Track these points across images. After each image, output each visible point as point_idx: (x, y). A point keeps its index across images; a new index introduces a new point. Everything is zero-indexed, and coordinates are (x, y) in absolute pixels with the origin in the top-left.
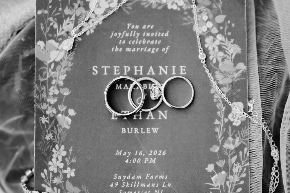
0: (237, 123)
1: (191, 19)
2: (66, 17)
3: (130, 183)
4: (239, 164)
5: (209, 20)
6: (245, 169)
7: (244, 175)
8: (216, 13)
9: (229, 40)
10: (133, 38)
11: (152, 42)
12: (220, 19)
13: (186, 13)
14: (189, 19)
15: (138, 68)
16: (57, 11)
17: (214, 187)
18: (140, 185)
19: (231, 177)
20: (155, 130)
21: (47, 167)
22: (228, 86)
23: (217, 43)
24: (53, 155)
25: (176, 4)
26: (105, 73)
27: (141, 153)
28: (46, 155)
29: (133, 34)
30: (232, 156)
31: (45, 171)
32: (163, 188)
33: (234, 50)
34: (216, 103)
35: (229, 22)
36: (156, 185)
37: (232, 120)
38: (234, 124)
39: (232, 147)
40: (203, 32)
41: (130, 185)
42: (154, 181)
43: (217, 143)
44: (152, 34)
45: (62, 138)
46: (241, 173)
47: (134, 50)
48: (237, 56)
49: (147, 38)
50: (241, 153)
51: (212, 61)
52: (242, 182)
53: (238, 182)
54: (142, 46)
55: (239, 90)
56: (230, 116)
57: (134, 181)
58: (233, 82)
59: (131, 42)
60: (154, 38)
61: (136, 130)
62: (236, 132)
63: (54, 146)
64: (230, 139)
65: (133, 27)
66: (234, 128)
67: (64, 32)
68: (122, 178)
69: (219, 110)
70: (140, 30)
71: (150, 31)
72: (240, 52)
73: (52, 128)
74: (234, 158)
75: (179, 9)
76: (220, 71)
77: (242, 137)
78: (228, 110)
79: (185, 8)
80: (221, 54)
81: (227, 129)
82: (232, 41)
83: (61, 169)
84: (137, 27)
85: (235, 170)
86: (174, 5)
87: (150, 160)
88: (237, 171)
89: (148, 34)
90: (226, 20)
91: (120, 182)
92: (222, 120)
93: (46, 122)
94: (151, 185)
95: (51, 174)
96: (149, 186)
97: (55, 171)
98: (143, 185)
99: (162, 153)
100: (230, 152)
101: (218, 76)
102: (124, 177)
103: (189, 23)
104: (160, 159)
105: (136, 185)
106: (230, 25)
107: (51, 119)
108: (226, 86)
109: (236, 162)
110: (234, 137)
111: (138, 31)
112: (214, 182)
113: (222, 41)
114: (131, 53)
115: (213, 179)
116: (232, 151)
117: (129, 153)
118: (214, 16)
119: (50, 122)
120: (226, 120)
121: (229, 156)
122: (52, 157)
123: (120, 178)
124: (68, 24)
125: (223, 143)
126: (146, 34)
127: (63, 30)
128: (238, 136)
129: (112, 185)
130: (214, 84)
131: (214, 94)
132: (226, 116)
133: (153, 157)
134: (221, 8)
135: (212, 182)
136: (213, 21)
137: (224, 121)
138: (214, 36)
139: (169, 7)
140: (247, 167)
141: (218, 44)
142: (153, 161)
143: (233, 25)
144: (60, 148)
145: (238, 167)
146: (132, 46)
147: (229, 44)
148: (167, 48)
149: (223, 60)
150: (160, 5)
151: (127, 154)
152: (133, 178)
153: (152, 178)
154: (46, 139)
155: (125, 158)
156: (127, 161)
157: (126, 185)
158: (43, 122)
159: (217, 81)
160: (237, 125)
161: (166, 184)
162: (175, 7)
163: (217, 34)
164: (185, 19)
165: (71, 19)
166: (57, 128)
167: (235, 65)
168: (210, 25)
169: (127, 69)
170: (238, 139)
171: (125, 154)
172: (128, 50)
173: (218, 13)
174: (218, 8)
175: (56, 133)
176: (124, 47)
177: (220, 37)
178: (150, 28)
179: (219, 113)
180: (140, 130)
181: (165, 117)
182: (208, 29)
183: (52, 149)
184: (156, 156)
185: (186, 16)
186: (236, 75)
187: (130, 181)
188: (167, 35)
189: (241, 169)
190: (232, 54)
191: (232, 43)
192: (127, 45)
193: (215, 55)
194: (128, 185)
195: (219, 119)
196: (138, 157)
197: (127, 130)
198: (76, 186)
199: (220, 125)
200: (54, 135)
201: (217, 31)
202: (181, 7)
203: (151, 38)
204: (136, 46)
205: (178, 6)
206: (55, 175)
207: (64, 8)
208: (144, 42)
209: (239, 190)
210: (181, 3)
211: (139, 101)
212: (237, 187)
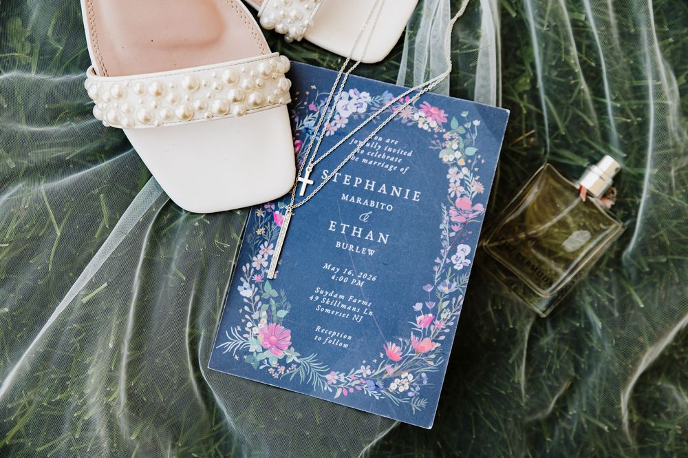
0: (459, 267)
1: (440, 144)
2: (310, 112)
3: (331, 301)
4: (449, 310)
5: (458, 149)
6: (454, 318)
7: (452, 323)
8: (467, 144)
9: (474, 176)
10: (373, 150)
11: (392, 159)
12: (471, 151)
13: (436, 136)
14: (437, 143)
15: (370, 183)
16: (303, 104)
17: (416, 327)
18: (340, 305)
19: (437, 322)
20: (371, 252)
21: (250, 262)
22: (459, 225)
23: (461, 176)
24: (260, 252)
25: (428, 124)
26: (335, 180)
27: (349, 273)
28: (253, 249)
29: (374, 146)
30: (444, 301)
31: (248, 265)
32: (363, 315)
33: (477, 189)
34: (443, 240)
35: (479, 157)
36: (357, 310)
37: (454, 262)
38: (455, 267)
39: (447, 291)
40: (449, 161)
41: (330, 303)
42: (356, 305)
43: (432, 283)
44: (394, 151)
45: (273, 237)
46: (449, 321)
47: (371, 163)
48: (479, 194)
49: (388, 153)
50: (454, 299)
51: (450, 194)
52: (447, 331)
53: (443, 329)
54: (380, 160)
55: (470, 233)
56: (453, 258)
57: (335, 299)
58: (466, 222)
59: (370, 154)
60: (395, 155)
61: (351, 247)
62: (455, 276)
63: (263, 243)
64: (447, 281)
65: (376, 138)
66: (454, 271)
67: (303, 127)
68: (324, 293)
69: (443, 248)
70: (383, 144)
71: (393, 146)
72: (482, 192)
73: (266, 224)
74: (447, 303)
75: (430, 130)
76: (456, 207)
77: (460, 283)
78: (453, 251)
79: (436, 130)
80: (462, 189)
81: (447, 271)
82: (477, 178)
83: (264, 268)
84: (380, 139)
85: (443, 316)
86: (426, 124)
87: (357, 282)
88: (445, 318)
89: (390, 150)
90: (477, 153)
91: (321, 297)
92: (444, 260)
93: (261, 216)
94: (352, 308)
95: (253, 270)
96: (349, 308)
97: (258, 269)
98: (344, 306)
99: (371, 278)
100: (443, 295)
101: (453, 212)
102: (327, 293)
103: (436, 148)
104: (367, 283)
105: (337, 304)
106: (479, 160)
107: (268, 214)
108: (457, 225)
109: (446, 308)
110: (451, 281)
111: (380, 143)
112: (418, 323)
113: (466, 176)
114: (366, 165)
115: (418, 319)
116: (446, 295)
117: (338, 270)
118: (465, 147)
119: (266, 217)
120: (448, 261)
121: (441, 300)
122: (258, 253)
123: (322, 292)
124: (310, 120)
125: (438, 284)
126: (387, 149)
127: (303, 125)
128: (456, 281)
129: (311, 298)
130: (446, 218)
131: (443, 230)
132: (449, 256)
133: (362, 279)
134: (475, 140)
135: (416, 323)
136: (463, 152)
137: (445, 261)
138: (460, 168)
139: (420, 126)
140: (457, 316)
141: (462, 178)
142: (360, 284)
143: (483, 161)
144: (269, 245)
145: (447, 314)
146: (369, 158)
147: (473, 181)
148: (406, 169)
149: (462, 196)
150: (411, 121)
151: (336, 270)
152: (335, 296)
153: (355, 301)
154: (256, 233)
155: (332, 273)
156: (333, 277)
157: (326, 301)
158: (259, 215)
159: (450, 217)
160: (459, 269)
161: (368, 312)
162: (426, 127)
163: (463, 166)
164: (434, 142)
165: (314, 116)
166: (271, 224)
167: (473, 205)
168: (458, 155)
169: (359, 181)
170: (455, 284)
171: (333, 269)
172: (365, 161)
173: (470, 145)
174: (472, 139)
175: (269, 230)
176: (362, 157)
177: (465, 171)
178: (393, 143)
179: (442, 251)
180: (355, 249)
181: (385, 242)
182: (455, 159)
183: (260, 245)
184: (365, 280)
185: (436, 139)
186: (471, 216)
187: (332, 299)
188: (410, 154)
189: (449, 316)
190: (473, 192)
191: (476, 180)
192: (365, 156)
193: (455, 189)
194: (328, 302)
195: (441, 258)
196: (346, 275)
197: (341, 245)
198: (275, 289)
199: (440, 264)
200: (266, 230)
201: (464, 164)
202: (432, 129)
203: (391, 154)
204: (374, 159)
205: (429, 127)
206: (257, 272)
207: (309, 103)
208: (384, 157)
209: (442, 338)
210: (433, 124)
211: (363, 218)
212: (440, 334)
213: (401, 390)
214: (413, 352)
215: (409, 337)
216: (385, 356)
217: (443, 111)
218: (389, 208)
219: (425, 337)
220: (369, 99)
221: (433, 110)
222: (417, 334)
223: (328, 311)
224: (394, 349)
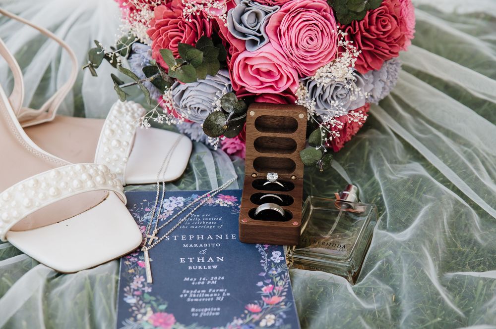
1: (238, 211)
2: (146, 212)
4: (282, 281)
6: (287, 283)
7: (287, 286)
10: (195, 221)
11: (210, 223)
13: (234, 208)
14: (236, 211)
15: (200, 236)
16: (140, 209)
17: (264, 293)
18: (204, 295)
19: (276, 288)
20: (215, 267)
21: (129, 286)
24: (134, 281)
25: (226, 203)
26: (175, 239)
27: (204, 279)
28: (128, 279)
29: (195, 219)
30: (276, 277)
32: (223, 296)
34: (260, 252)
36: (217, 295)
37: (273, 260)
38: (275, 262)
39: (275, 273)
41: (196, 296)
42: (216, 293)
43: (264, 271)
44: (210, 219)
45: (141, 273)
46: (284, 285)
47: (196, 227)
49: (206, 221)
50: (282, 275)
52: (286, 290)
53: (283, 290)
54: (202, 225)
55: (276, 246)
56: (272, 258)
59: (194, 223)
60: (211, 221)
61: (200, 267)
62: (278, 265)
63: (135, 276)
64: (274, 269)
65: (195, 216)
66: (275, 264)
67: (144, 220)
68: (190, 292)
70: (201, 217)
71: (208, 217)
73: (134, 267)
74: (278, 278)
77: (282, 268)
78: (270, 255)
79: (232, 205)
81: (271, 264)
83: (140, 288)
84: (198, 216)
85: (279, 284)
87: (211, 282)
88: (281, 284)
89: (207, 219)
91: (188, 294)
93: (129, 264)
94: (213, 295)
95: (132, 289)
96: (211, 295)
97: (136, 289)
98: (207, 295)
99: (221, 278)
100: (274, 275)
102: (192, 292)
103: (236, 213)
104: (219, 281)
105: (201, 295)
107: (133, 263)
109: (279, 280)
110: (276, 268)
111: (199, 218)
112: (264, 291)
114: (194, 229)
115: (263, 289)
116: (276, 275)
117: (195, 279)
119: (133, 265)
120: (269, 260)
121: (274, 277)
123: (188, 292)
125: (268, 271)
126: (205, 219)
128: (279, 267)
129: (182, 296)
131: (258, 248)
132: (269, 258)
133: (214, 280)
135: (262, 291)
137: (267, 261)
139: (221, 205)
140: (289, 282)
142: (214, 282)
144: (139, 277)
146: (195, 225)
148: (221, 226)
150: (214, 204)
151: (193, 280)
152: (199, 292)
153: (214, 291)
154: (129, 272)
155: (192, 282)
157: (192, 295)
158: (127, 264)
160: (278, 262)
161: (226, 294)
162: (225, 205)
164: (233, 211)
166: (138, 267)
169: (192, 237)
170: (279, 269)
171: (191, 280)
172: (192, 227)
175: (137, 270)
176: (189, 226)
179: (263, 257)
180: (202, 268)
181: (222, 260)
183: (133, 278)
184: (217, 280)
187: (197, 293)
188: (220, 219)
189: (284, 283)
192: (191, 225)
194: (194, 296)
195: (264, 260)
196: (202, 281)
197: (192, 268)
198: (152, 296)
199: (264, 262)
200: (135, 270)
202: (229, 205)
203: (208, 221)
204: (198, 225)
207: (144, 208)
208: (204, 223)
209: (285, 294)
210: (230, 203)
211: (202, 252)
212: (282, 292)
213: (269, 324)
214: (267, 304)
215: (261, 299)
216: (249, 312)
217: (233, 196)
218: (218, 245)
219: (272, 296)
220: (184, 200)
221: (226, 197)
222: (266, 296)
223: (196, 300)
224: (252, 307)
